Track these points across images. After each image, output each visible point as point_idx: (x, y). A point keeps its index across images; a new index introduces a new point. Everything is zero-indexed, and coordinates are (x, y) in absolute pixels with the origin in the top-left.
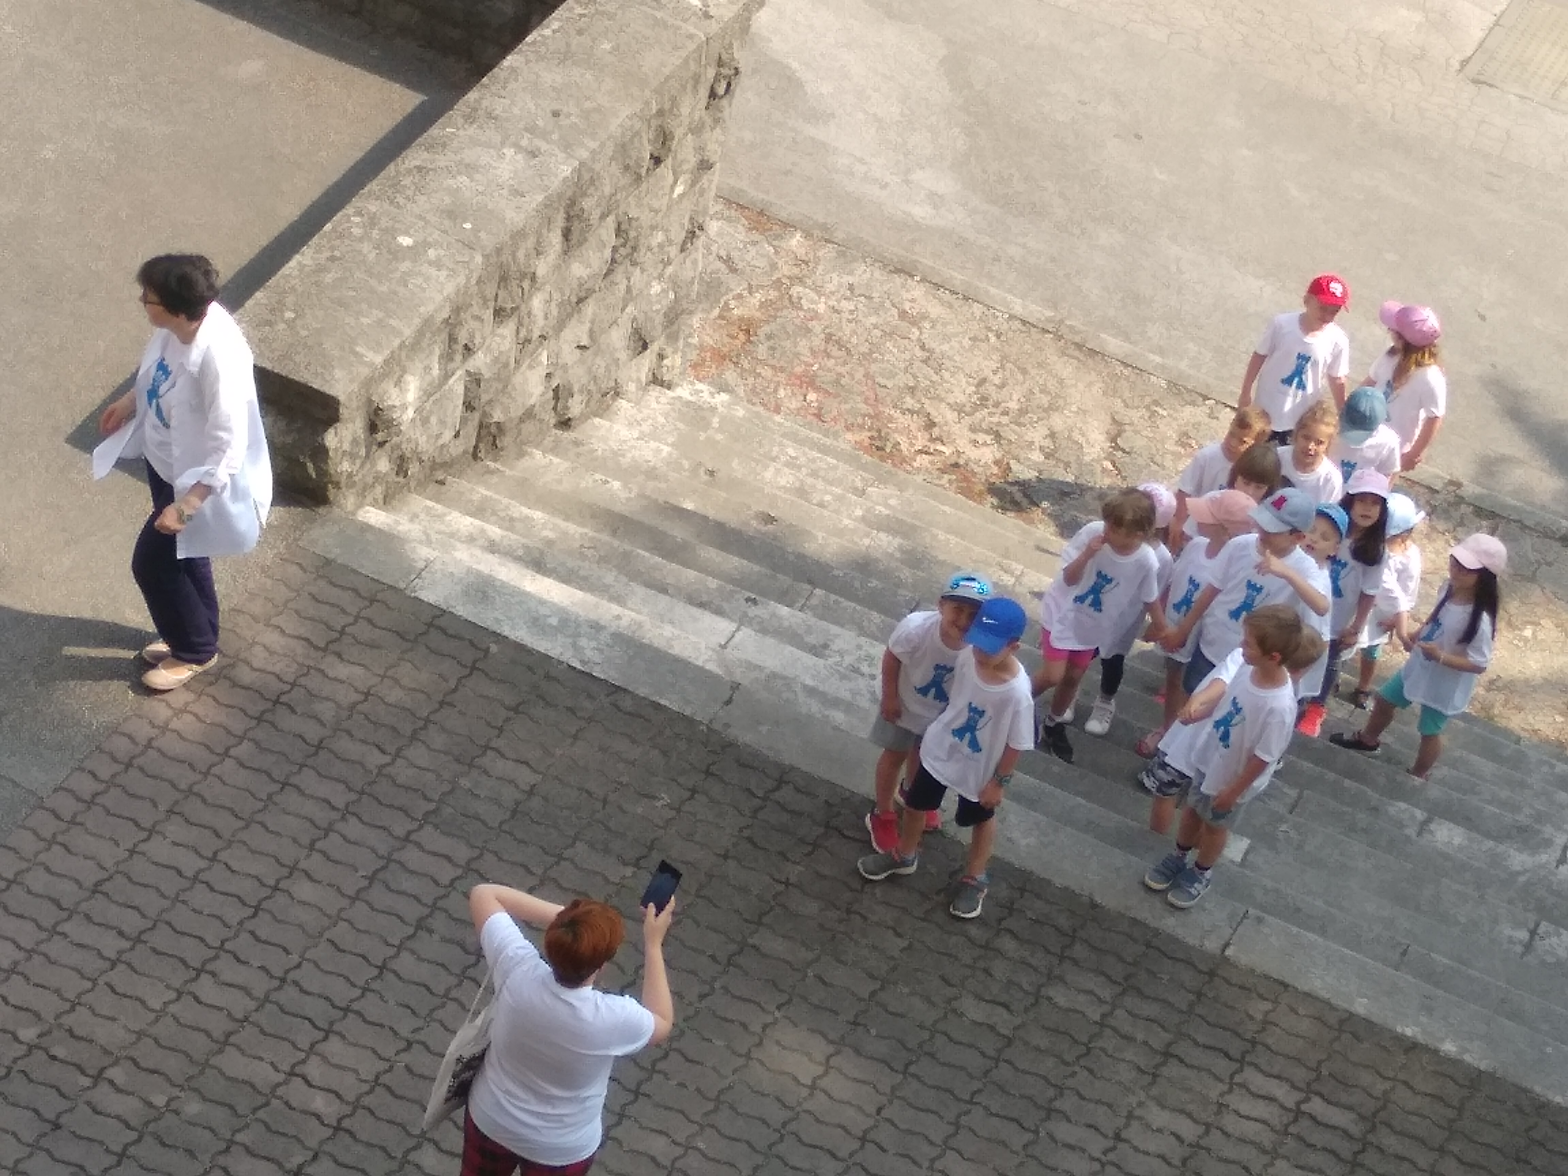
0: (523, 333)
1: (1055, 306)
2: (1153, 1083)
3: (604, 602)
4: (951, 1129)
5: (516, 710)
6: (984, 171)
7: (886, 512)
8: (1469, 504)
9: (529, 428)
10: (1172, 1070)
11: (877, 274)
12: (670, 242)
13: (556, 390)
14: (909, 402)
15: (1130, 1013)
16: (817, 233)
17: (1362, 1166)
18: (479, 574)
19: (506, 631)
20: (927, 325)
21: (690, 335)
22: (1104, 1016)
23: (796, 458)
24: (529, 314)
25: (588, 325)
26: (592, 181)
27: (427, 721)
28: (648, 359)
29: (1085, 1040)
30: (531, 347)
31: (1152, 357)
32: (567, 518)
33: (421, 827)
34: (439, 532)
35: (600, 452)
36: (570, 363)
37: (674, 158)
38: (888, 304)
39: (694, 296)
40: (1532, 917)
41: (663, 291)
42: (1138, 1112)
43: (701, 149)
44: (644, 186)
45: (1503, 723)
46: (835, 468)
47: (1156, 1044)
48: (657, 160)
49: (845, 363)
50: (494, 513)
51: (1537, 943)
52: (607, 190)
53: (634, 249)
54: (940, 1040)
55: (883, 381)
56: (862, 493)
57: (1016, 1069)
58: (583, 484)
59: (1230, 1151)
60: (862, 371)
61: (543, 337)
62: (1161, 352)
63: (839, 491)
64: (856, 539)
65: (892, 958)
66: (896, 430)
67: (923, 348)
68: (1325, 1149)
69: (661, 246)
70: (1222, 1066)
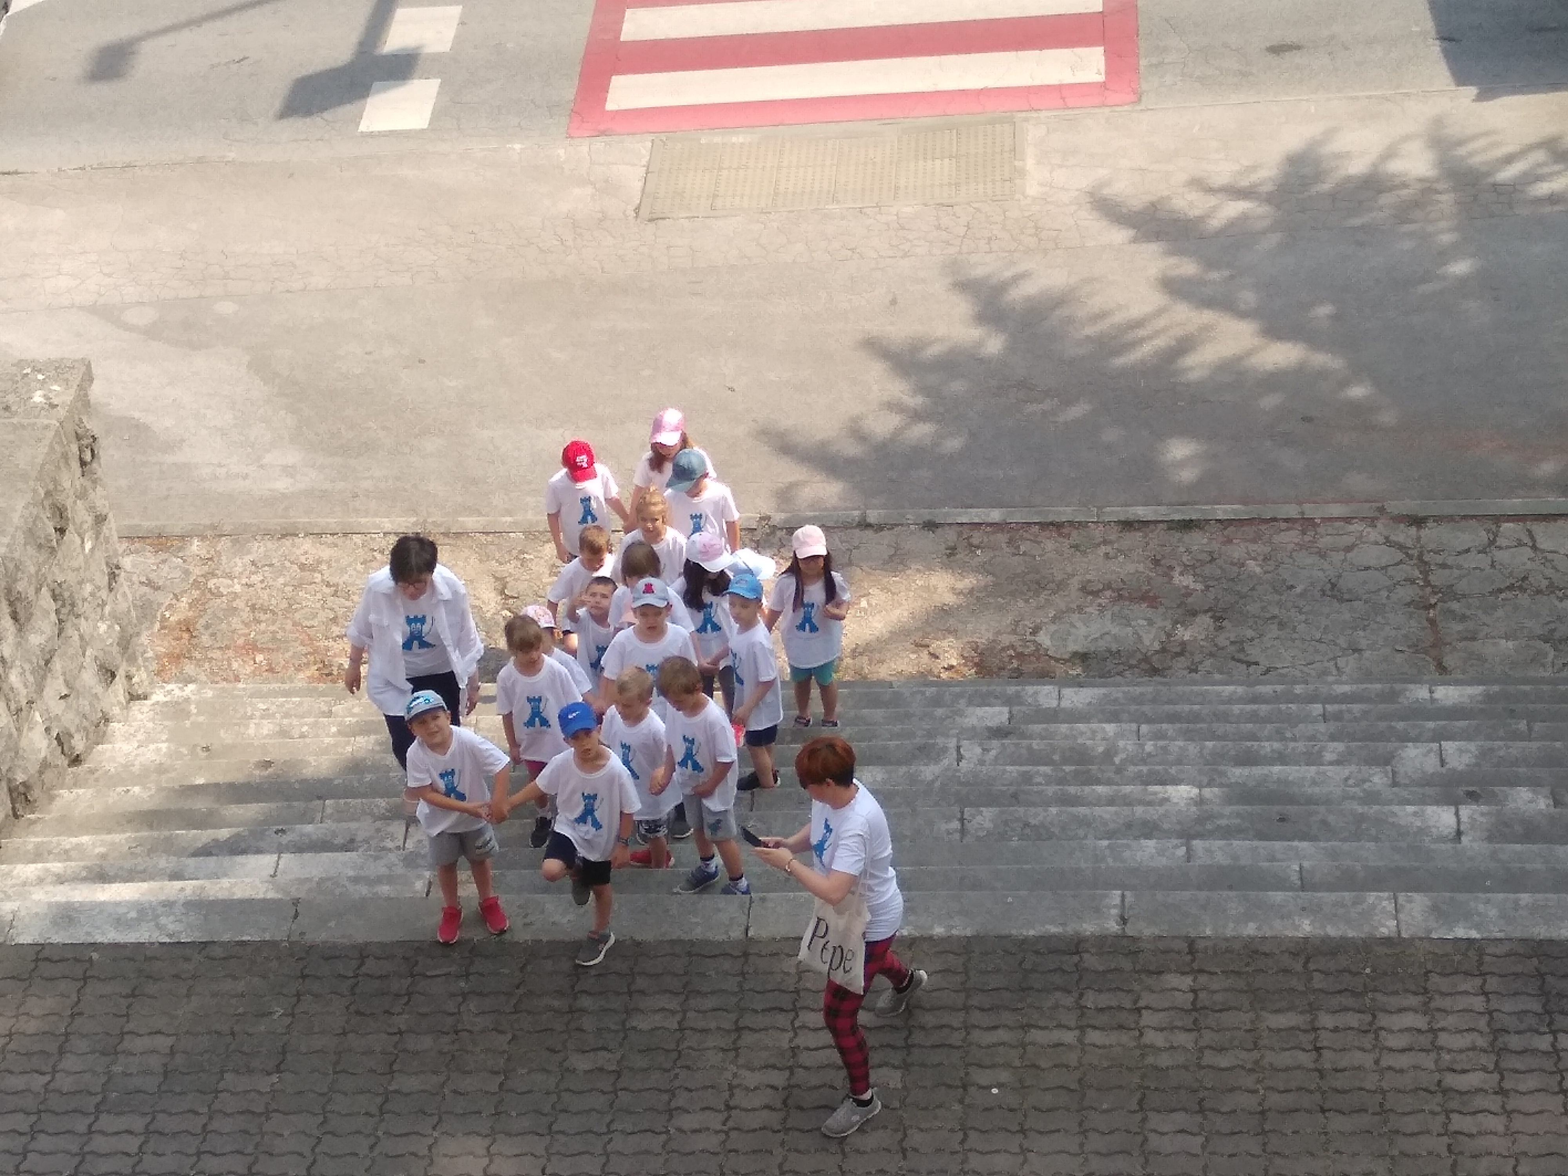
0: (13, 707)
1: (415, 512)
2: (737, 1056)
3: (167, 883)
4: (603, 1159)
5: (133, 995)
6: (317, 434)
7: (354, 720)
8: (782, 529)
9: (49, 776)
10: (748, 1038)
11: (269, 544)
12: (99, 588)
13: (58, 738)
14: (336, 630)
15: (698, 1011)
16: (209, 533)
17: (913, 1046)
18: (58, 905)
19: (99, 939)
20: (324, 567)
21: (145, 652)
22: (679, 1023)
23: (268, 709)
24: (12, 689)
25: (61, 678)
26: (17, 567)
27: (67, 1034)
28: (120, 683)
29: (672, 1046)
30: (24, 714)
31: (504, 519)
32: (109, 832)
33: (97, 1118)
34: (13, 886)
35: (113, 770)
36: (60, 713)
37: (74, 524)
38: (288, 564)
39: (135, 621)
40: (956, 809)
41: (109, 627)
42: (735, 1082)
43: (92, 508)
44: (59, 555)
45: (874, 677)
46: (301, 704)
47: (727, 1025)
48: (61, 531)
49: (274, 622)
50: (50, 853)
51: (968, 826)
52: (32, 570)
53: (73, 605)
54: (566, 1096)
55: (308, 624)
56: (329, 714)
57: (633, 1092)
58: (111, 801)
59: (814, 1080)
60: (289, 622)
61: (30, 702)
62: (509, 513)
63: (312, 720)
64: (340, 750)
65: (504, 1052)
66: (335, 655)
67: (328, 585)
68: (882, 1046)
69: (92, 594)
70: (782, 1020)
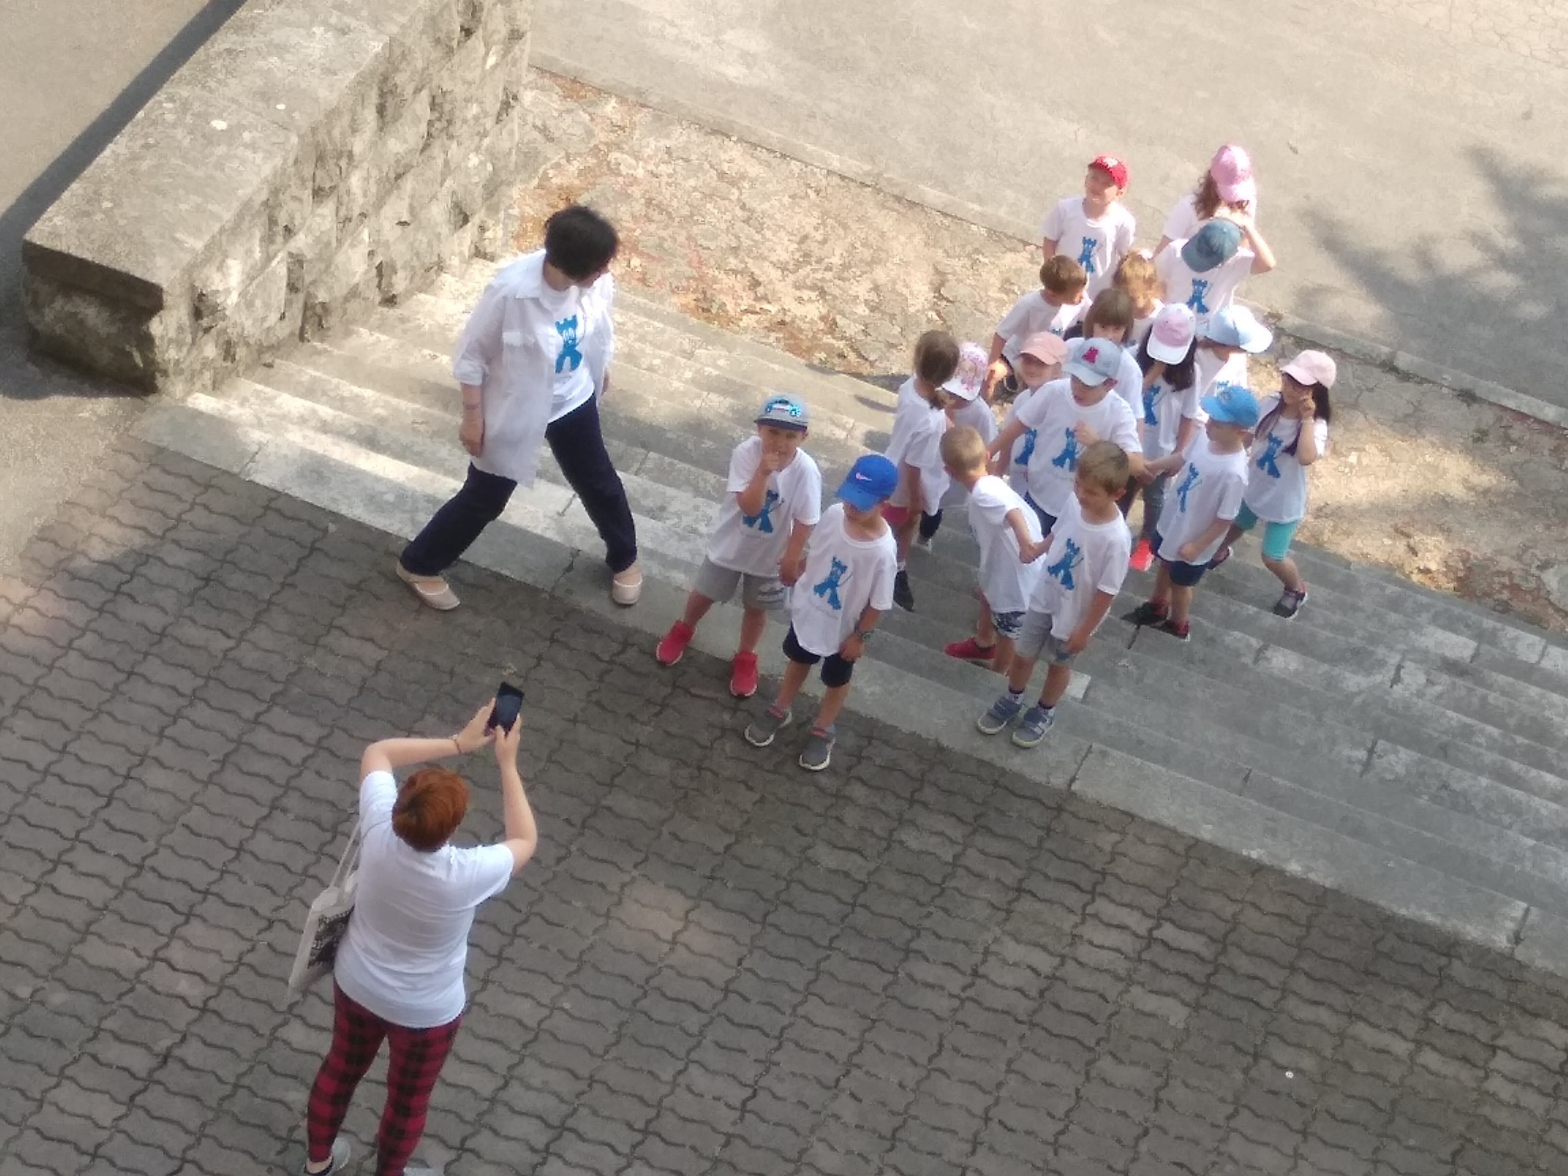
0: (343, 212)
1: (872, 160)
2: (1006, 920)
3: (440, 476)
4: (812, 975)
5: (357, 587)
6: (795, 28)
7: (715, 373)
8: (1288, 334)
9: (354, 306)
10: (1026, 904)
11: (694, 136)
12: (486, 114)
13: (379, 268)
14: (733, 262)
15: (982, 852)
16: (632, 98)
17: (1215, 987)
18: (312, 455)
19: (344, 510)
20: (746, 185)
21: (510, 207)
22: (956, 857)
24: (348, 192)
25: (407, 201)
26: (404, 56)
27: (270, 603)
28: (469, 232)
29: (938, 880)
30: (351, 226)
31: (971, 206)
32: (398, 395)
33: (269, 709)
34: (270, 415)
35: (427, 327)
36: (391, 240)
37: (485, 29)
38: (707, 166)
39: (512, 166)
40: (1369, 736)
41: (482, 163)
42: (994, 948)
43: (510, 19)
44: (456, 59)
45: (1332, 549)
46: (663, 331)
47: (1009, 881)
48: (468, 32)
49: (666, 227)
50: (324, 393)
51: (1375, 760)
52: (420, 64)
53: (450, 122)
54: (796, 888)
55: (705, 243)
56: (690, 355)
57: (872, 913)
58: (412, 361)
59: (1085, 980)
60: (684, 233)
61: (363, 215)
62: (979, 200)
63: (668, 354)
64: (687, 401)
65: (746, 812)
66: (721, 291)
67: (743, 207)
68: (1178, 973)
69: (476, 118)
70: (1074, 899)
